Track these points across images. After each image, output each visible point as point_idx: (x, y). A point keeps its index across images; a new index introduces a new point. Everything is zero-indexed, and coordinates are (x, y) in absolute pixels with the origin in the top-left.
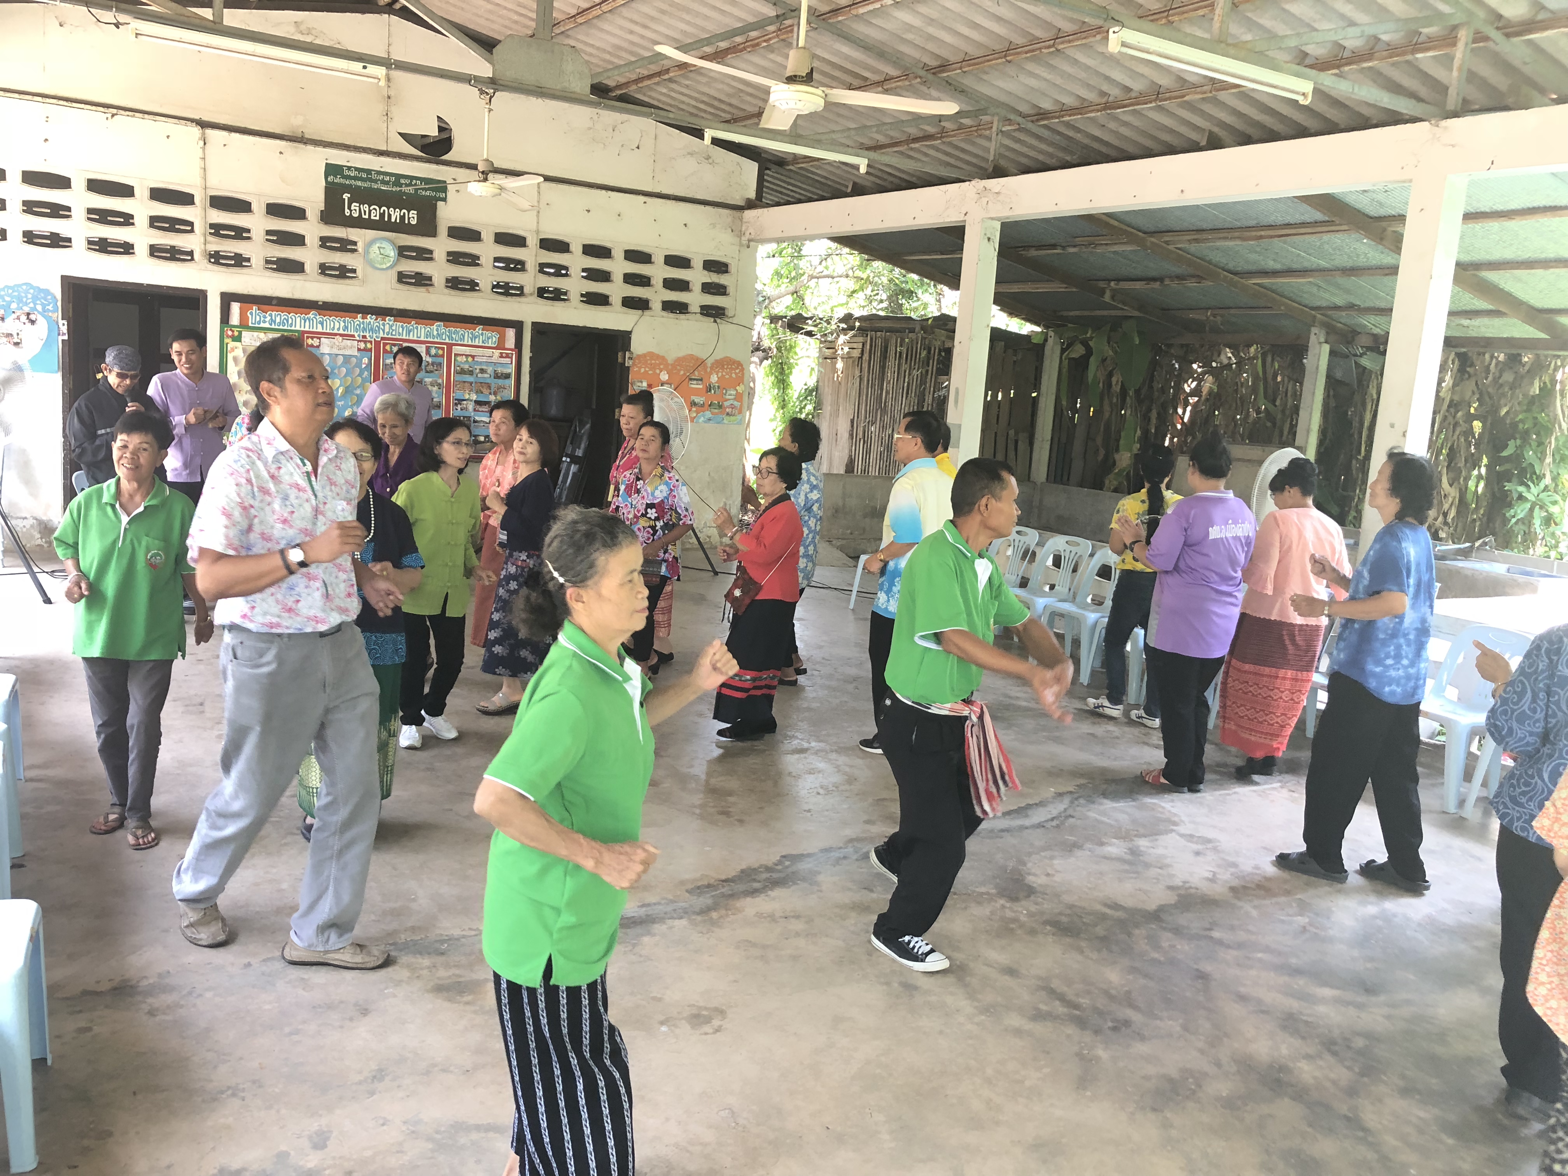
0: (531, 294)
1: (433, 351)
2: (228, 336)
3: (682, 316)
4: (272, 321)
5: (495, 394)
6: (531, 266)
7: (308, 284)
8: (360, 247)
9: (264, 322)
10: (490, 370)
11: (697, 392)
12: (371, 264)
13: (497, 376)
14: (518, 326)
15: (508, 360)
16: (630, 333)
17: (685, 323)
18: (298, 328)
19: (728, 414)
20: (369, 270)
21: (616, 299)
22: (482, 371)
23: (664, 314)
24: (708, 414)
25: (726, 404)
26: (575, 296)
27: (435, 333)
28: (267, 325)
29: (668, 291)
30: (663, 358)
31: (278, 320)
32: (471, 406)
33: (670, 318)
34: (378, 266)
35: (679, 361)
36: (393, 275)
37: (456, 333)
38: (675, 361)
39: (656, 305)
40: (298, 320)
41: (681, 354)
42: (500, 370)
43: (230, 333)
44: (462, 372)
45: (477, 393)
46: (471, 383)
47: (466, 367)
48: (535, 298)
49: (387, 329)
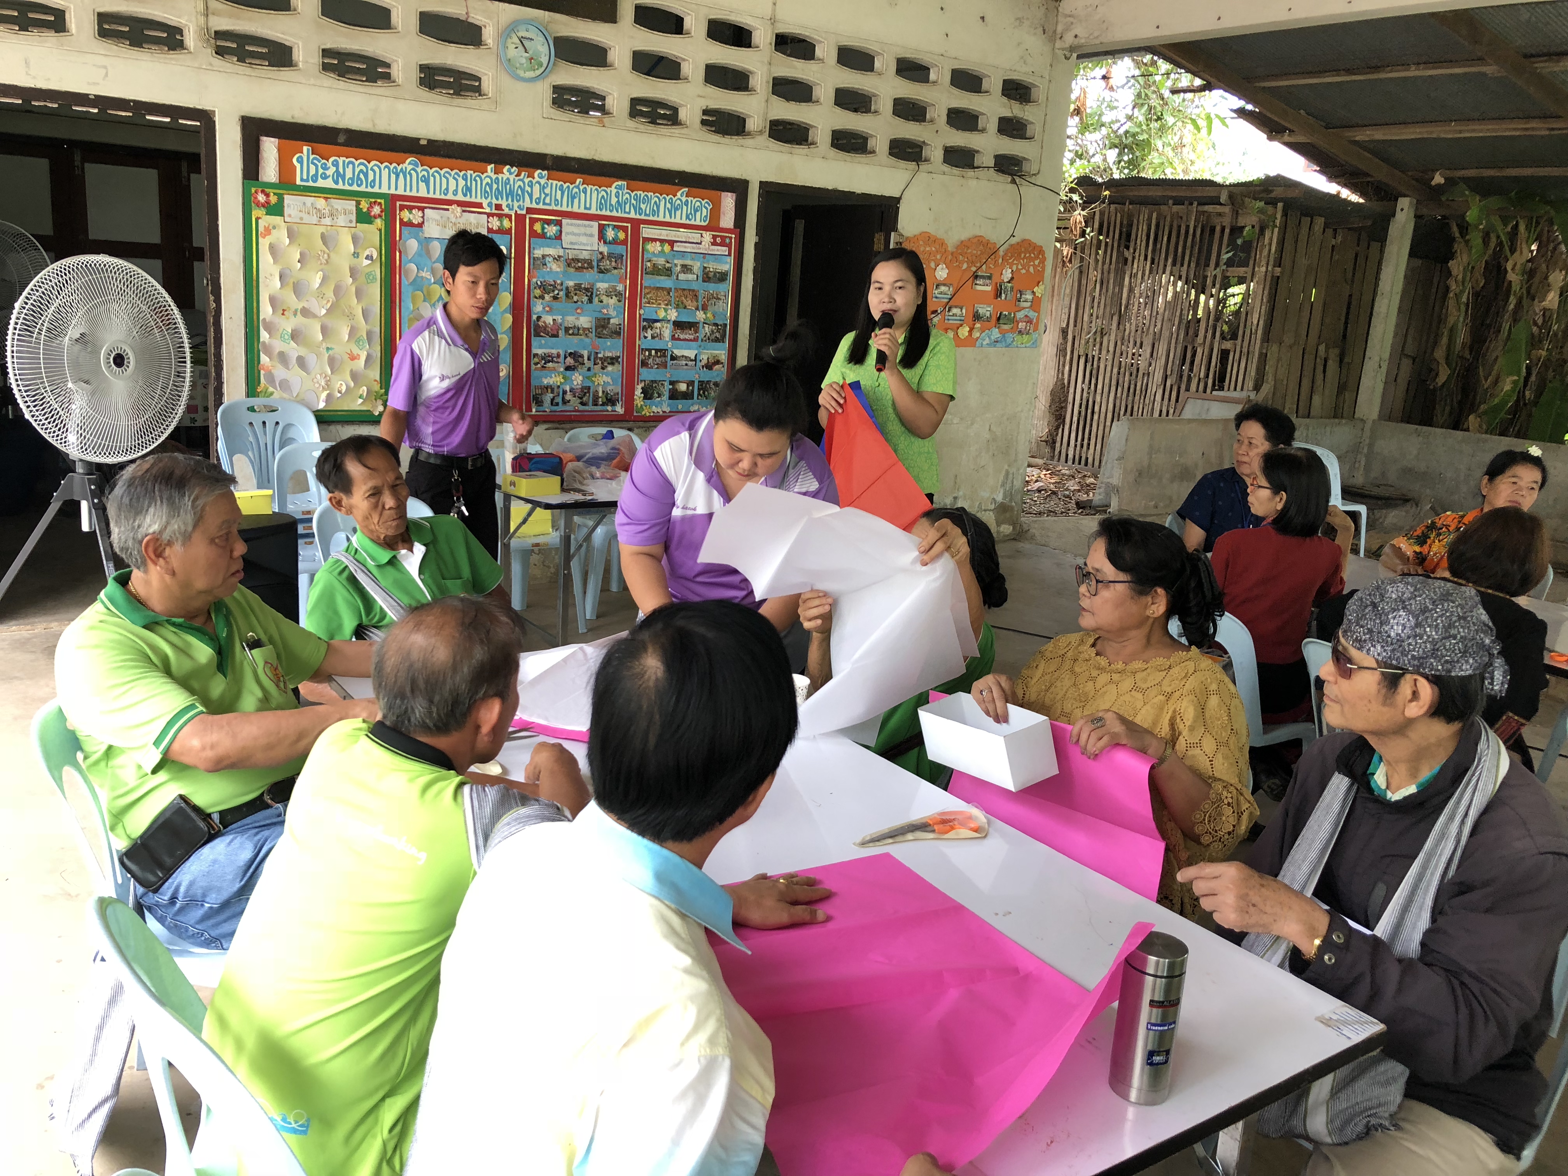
0: (761, 132)
1: (610, 234)
2: (258, 204)
3: (970, 173)
4: (339, 176)
5: (704, 308)
6: (760, 81)
7: (401, 105)
8: (489, 35)
9: (325, 177)
10: (697, 266)
11: (982, 298)
12: (508, 66)
13: (707, 277)
14: (739, 187)
15: (724, 250)
16: (898, 200)
17: (974, 182)
18: (384, 190)
19: (1020, 332)
20: (506, 81)
21: (880, 144)
22: (686, 269)
23: (946, 168)
24: (996, 333)
25: (1020, 315)
26: (822, 136)
27: (614, 200)
28: (329, 184)
29: (954, 131)
30: (942, 244)
31: (349, 174)
32: (667, 333)
33: (952, 176)
34: (521, 73)
35: (963, 245)
36: (543, 92)
37: (647, 200)
38: (957, 247)
39: (936, 154)
40: (385, 173)
41: (965, 235)
42: (713, 266)
43: (261, 198)
44: (656, 271)
45: (677, 307)
46: (669, 291)
47: (661, 261)
48: (764, 140)
49: (536, 195)
